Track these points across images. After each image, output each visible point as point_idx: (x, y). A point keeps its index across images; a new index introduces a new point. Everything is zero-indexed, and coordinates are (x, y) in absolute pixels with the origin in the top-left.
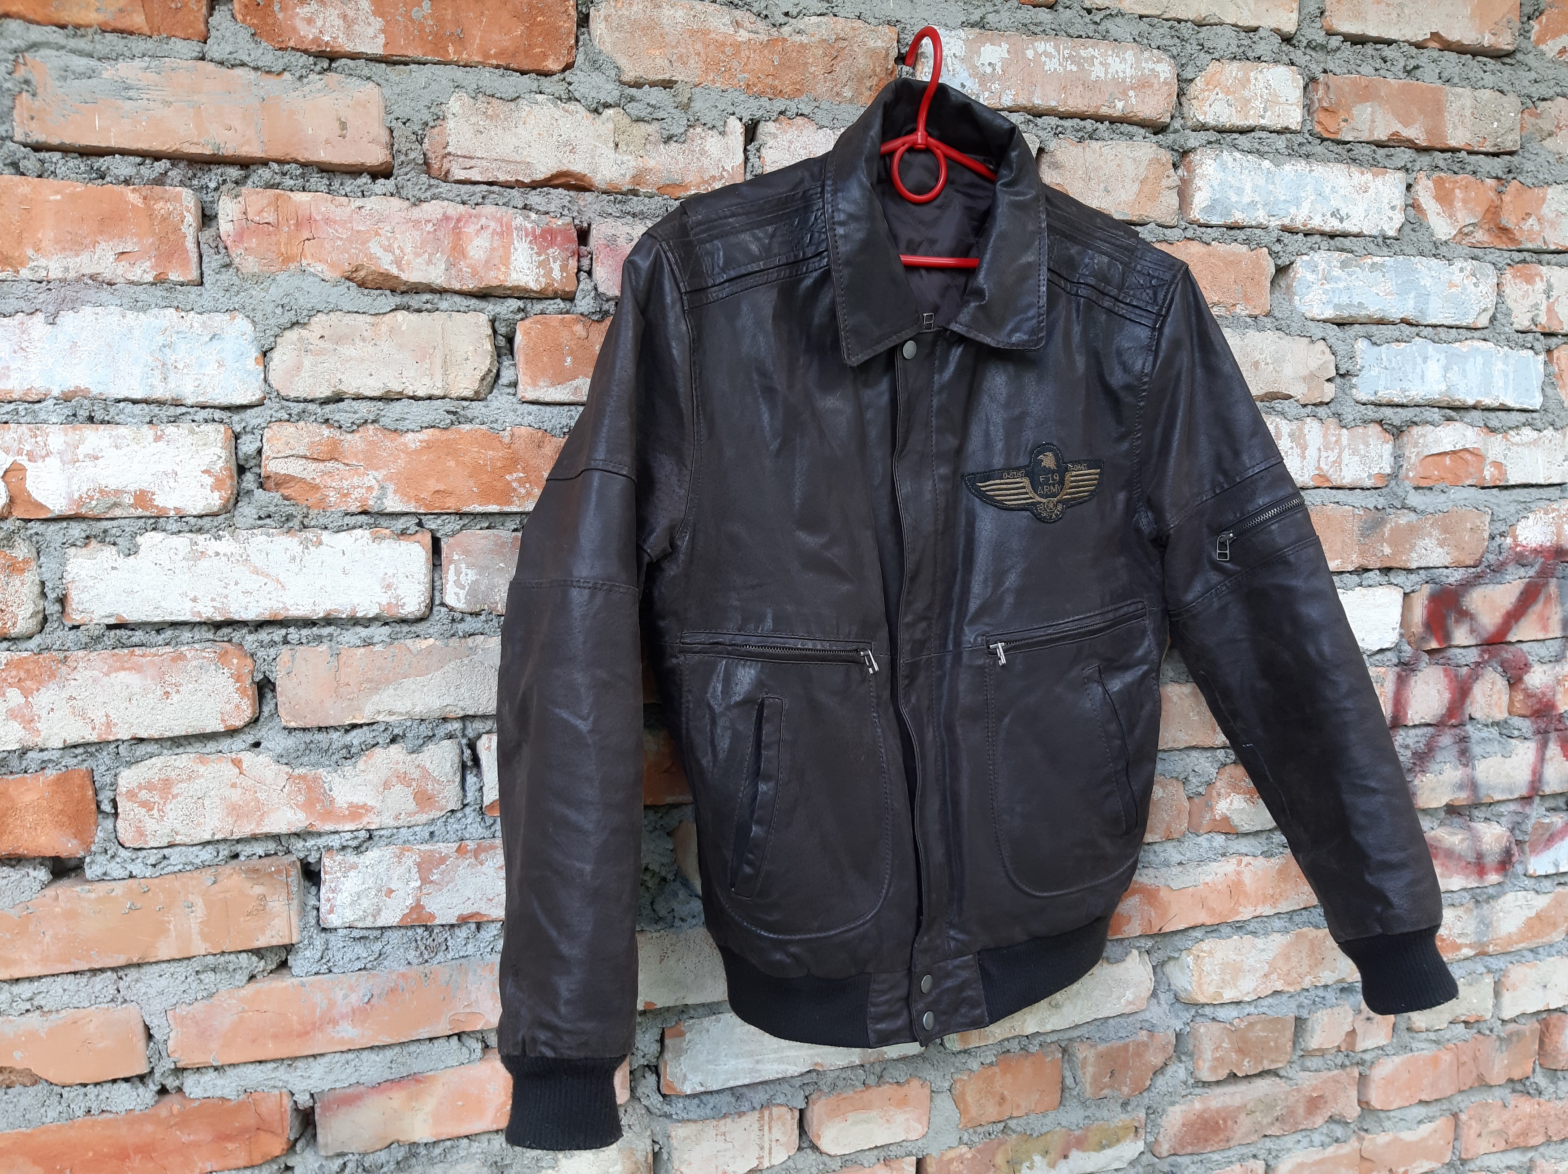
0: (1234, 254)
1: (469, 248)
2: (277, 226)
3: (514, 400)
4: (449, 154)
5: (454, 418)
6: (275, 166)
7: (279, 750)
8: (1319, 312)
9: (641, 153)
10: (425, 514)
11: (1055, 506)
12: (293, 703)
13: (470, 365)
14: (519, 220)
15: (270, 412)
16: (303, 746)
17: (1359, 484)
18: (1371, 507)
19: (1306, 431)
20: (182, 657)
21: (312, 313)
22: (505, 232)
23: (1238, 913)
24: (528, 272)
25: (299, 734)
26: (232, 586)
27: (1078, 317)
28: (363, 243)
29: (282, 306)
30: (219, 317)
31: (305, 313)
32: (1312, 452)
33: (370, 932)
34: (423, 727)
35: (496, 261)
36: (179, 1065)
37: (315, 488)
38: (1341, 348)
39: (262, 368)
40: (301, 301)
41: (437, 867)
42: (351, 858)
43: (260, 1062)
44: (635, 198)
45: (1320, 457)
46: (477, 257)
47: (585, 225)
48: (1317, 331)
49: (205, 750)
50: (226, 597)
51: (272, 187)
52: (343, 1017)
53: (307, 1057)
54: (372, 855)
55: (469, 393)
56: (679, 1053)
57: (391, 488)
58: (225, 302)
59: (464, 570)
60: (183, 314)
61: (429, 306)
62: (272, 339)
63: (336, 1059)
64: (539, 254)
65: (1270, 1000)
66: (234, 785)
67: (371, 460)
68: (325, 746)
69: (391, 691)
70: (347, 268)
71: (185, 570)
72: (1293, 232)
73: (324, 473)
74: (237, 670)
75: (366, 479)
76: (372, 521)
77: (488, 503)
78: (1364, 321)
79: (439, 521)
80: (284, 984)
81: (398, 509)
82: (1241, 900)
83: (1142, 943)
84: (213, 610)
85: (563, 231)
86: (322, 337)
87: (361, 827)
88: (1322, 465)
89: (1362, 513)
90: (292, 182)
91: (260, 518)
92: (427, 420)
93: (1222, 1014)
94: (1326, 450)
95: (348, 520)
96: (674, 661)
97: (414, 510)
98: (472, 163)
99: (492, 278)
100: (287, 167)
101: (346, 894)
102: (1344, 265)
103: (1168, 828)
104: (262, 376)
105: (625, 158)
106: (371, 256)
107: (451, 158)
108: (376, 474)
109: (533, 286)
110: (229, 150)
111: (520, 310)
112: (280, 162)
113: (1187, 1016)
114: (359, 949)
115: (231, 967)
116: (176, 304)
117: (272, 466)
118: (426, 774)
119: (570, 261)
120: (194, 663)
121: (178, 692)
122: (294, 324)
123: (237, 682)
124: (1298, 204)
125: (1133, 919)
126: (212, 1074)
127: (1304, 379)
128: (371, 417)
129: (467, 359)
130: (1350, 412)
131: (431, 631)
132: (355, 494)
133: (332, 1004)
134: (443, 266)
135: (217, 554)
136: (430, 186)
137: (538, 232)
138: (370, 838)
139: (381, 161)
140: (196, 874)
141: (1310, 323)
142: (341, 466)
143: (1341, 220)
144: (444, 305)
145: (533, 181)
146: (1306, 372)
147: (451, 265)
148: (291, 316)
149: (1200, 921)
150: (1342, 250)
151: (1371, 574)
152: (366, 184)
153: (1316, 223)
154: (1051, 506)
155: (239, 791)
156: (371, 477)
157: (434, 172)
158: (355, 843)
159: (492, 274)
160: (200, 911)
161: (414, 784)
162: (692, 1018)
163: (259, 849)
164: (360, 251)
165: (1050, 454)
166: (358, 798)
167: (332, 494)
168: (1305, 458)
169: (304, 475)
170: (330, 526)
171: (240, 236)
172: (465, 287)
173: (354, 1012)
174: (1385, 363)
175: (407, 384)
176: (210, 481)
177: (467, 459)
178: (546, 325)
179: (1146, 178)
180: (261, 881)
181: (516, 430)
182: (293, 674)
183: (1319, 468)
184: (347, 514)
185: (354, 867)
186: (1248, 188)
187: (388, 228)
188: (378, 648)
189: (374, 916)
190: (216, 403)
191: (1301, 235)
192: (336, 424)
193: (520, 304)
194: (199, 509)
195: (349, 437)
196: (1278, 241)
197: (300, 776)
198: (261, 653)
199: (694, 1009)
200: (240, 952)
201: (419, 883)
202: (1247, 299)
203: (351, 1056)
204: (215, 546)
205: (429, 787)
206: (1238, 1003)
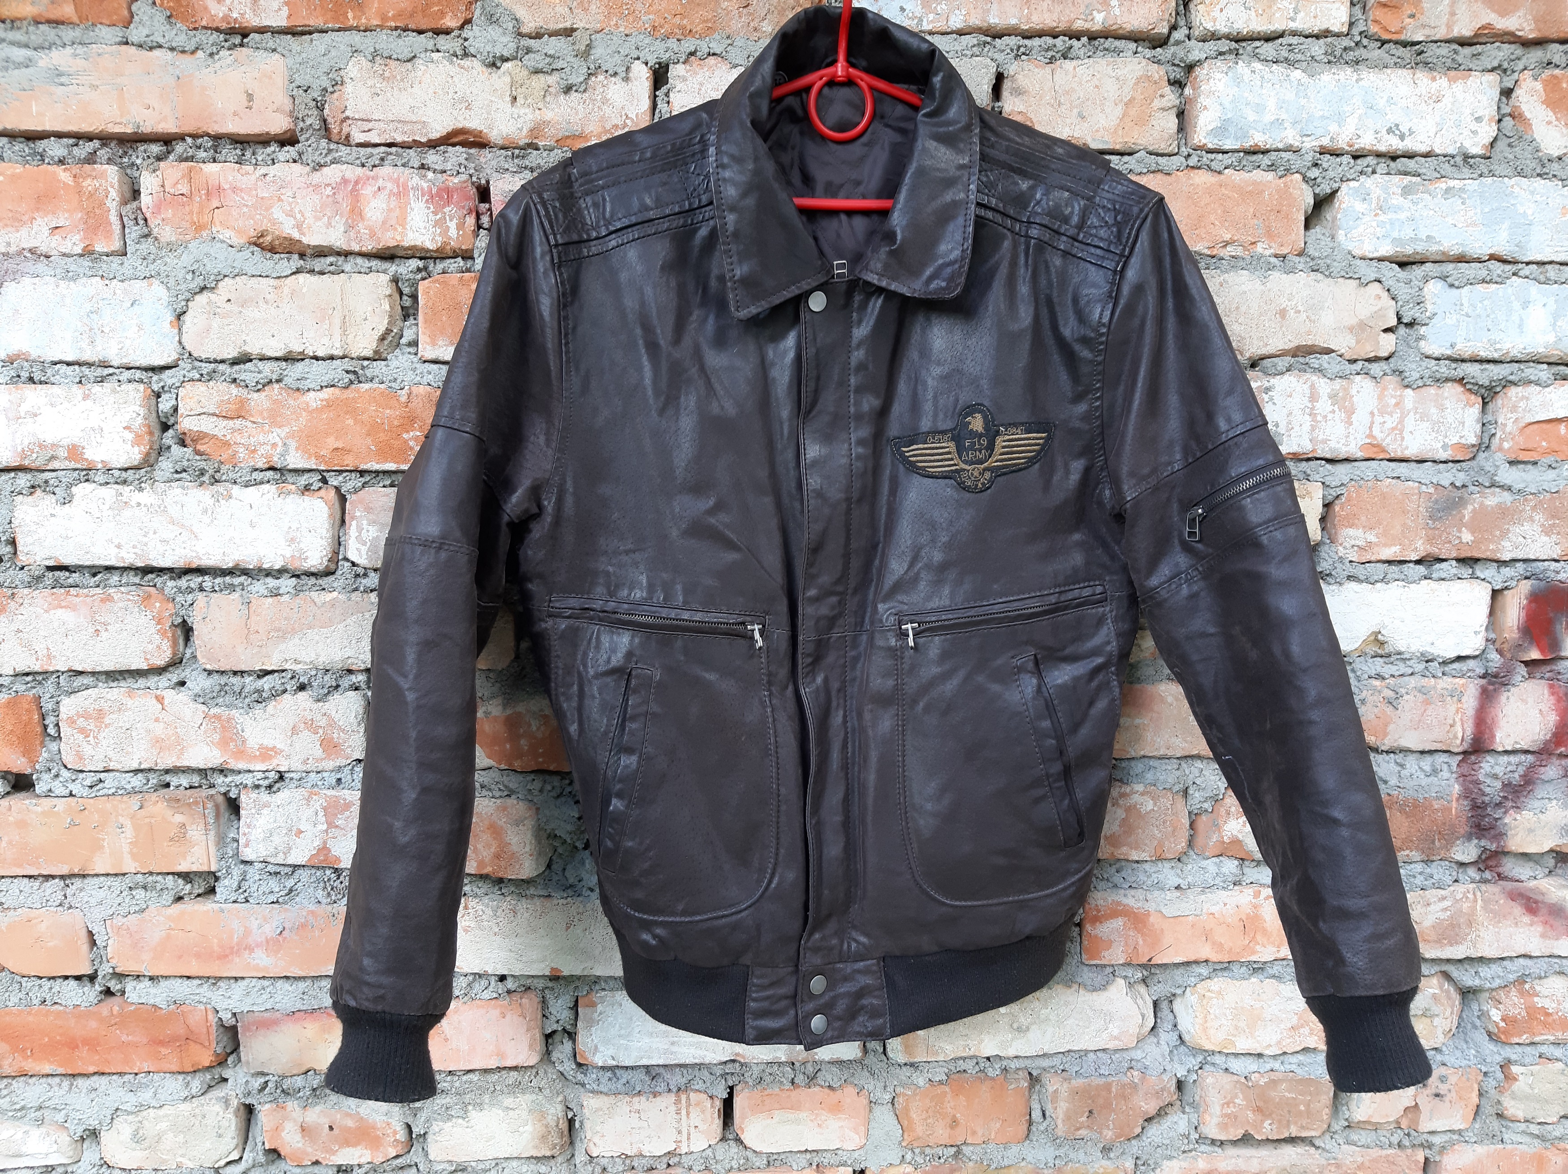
0: (1254, 183)
1: (367, 209)
2: (190, 197)
3: (416, 360)
4: (348, 118)
5: (352, 377)
6: (189, 140)
7: (197, 690)
8: (1372, 248)
9: (540, 105)
10: (328, 471)
11: (982, 474)
12: (209, 647)
13: (368, 326)
14: (415, 180)
15: (182, 372)
16: (218, 688)
17: (1429, 456)
18: (1446, 483)
19: (1353, 392)
20: (109, 599)
21: (219, 278)
22: (401, 193)
23: (1254, 952)
24: (424, 231)
25: (216, 676)
26: (151, 535)
27: (1027, 262)
28: (267, 209)
29: (193, 272)
30: (138, 284)
31: (212, 277)
32: (1361, 418)
33: (282, 868)
34: (326, 678)
35: (393, 222)
36: (118, 970)
37: (227, 444)
38: (1403, 292)
39: (176, 331)
40: (208, 267)
41: (342, 812)
42: (264, 796)
43: (189, 977)
44: (535, 152)
45: (1372, 423)
46: (374, 218)
47: (483, 182)
48: (1369, 271)
49: (136, 686)
50: (146, 544)
51: (186, 160)
52: (258, 945)
53: (229, 978)
54: (284, 795)
55: (369, 353)
56: (591, 1023)
57: (293, 444)
58: (142, 271)
59: (365, 527)
60: (107, 282)
61: (332, 268)
62: (184, 303)
63: (252, 984)
64: (435, 213)
65: (1301, 1057)
66: (157, 720)
67: (275, 418)
68: (237, 689)
69: (297, 641)
70: (253, 233)
71: (111, 518)
72: (1336, 154)
73: (234, 430)
74: (159, 612)
75: (271, 436)
76: (278, 476)
77: (386, 461)
78: (1438, 258)
79: (341, 478)
80: (205, 908)
81: (300, 466)
82: (1259, 937)
83: (1129, 972)
84: (134, 556)
85: (461, 189)
86: (229, 300)
87: (271, 768)
88: (1376, 432)
89: (1432, 490)
90: (204, 155)
91: (177, 472)
92: (326, 379)
93: (1235, 1065)
94: (1382, 413)
95: (255, 475)
96: (543, 625)
97: (314, 467)
98: (370, 125)
99: (389, 240)
100: (200, 140)
101: (260, 830)
102: (1406, 191)
103: (1160, 844)
104: (177, 338)
105: (522, 111)
106: (274, 222)
107: (350, 122)
108: (279, 431)
109: (430, 245)
110: (147, 128)
111: (419, 270)
112: (194, 136)
113: (1193, 1062)
114: (274, 884)
115: (159, 887)
116: (100, 273)
117: (186, 424)
118: (332, 724)
119: (468, 218)
120: (121, 605)
121: (107, 630)
122: (203, 289)
123: (158, 624)
124: (1341, 119)
125: (1114, 945)
126: (147, 983)
127: (1351, 329)
128: (275, 377)
129: (366, 319)
130: (1414, 369)
131: (335, 585)
132: (261, 451)
133: (247, 932)
134: (342, 229)
135: (139, 504)
136: (330, 151)
137: (434, 191)
138: (281, 778)
139: (284, 129)
140: (125, 798)
141: (1358, 262)
142: (249, 424)
143: (1402, 137)
144: (348, 267)
145: (430, 141)
146: (1354, 321)
147: (349, 228)
148: (199, 282)
149: (1203, 956)
150: (1406, 174)
151: (1444, 565)
152: (274, 152)
153: (1366, 142)
154: (976, 473)
155: (162, 725)
156: (275, 434)
157: (335, 137)
158: (266, 783)
159: (389, 234)
160: (129, 832)
161: (321, 731)
162: (604, 989)
163: (184, 781)
164: (265, 217)
165: (978, 416)
166: (269, 742)
167: (241, 450)
168: (1351, 424)
169: (216, 432)
170: (238, 481)
171: (158, 208)
172: (364, 249)
173: (267, 941)
174: (1466, 309)
175: (307, 344)
176: (129, 436)
177: (365, 417)
178: (445, 283)
179: (1133, 99)
180: (181, 810)
181: (415, 390)
182: (207, 620)
183: (1370, 436)
184: (256, 470)
185: (267, 805)
186: (1271, 104)
187: (290, 194)
188: (286, 598)
189: (285, 854)
190: (137, 364)
191: (1346, 159)
192: (243, 384)
193: (421, 264)
194: (123, 462)
195: (256, 395)
196: (1316, 165)
197: (215, 716)
198: (180, 598)
199: (605, 981)
200: (168, 874)
201: (325, 827)
202: (1270, 235)
203: (266, 983)
204: (137, 497)
205: (335, 736)
206: (1260, 1055)
